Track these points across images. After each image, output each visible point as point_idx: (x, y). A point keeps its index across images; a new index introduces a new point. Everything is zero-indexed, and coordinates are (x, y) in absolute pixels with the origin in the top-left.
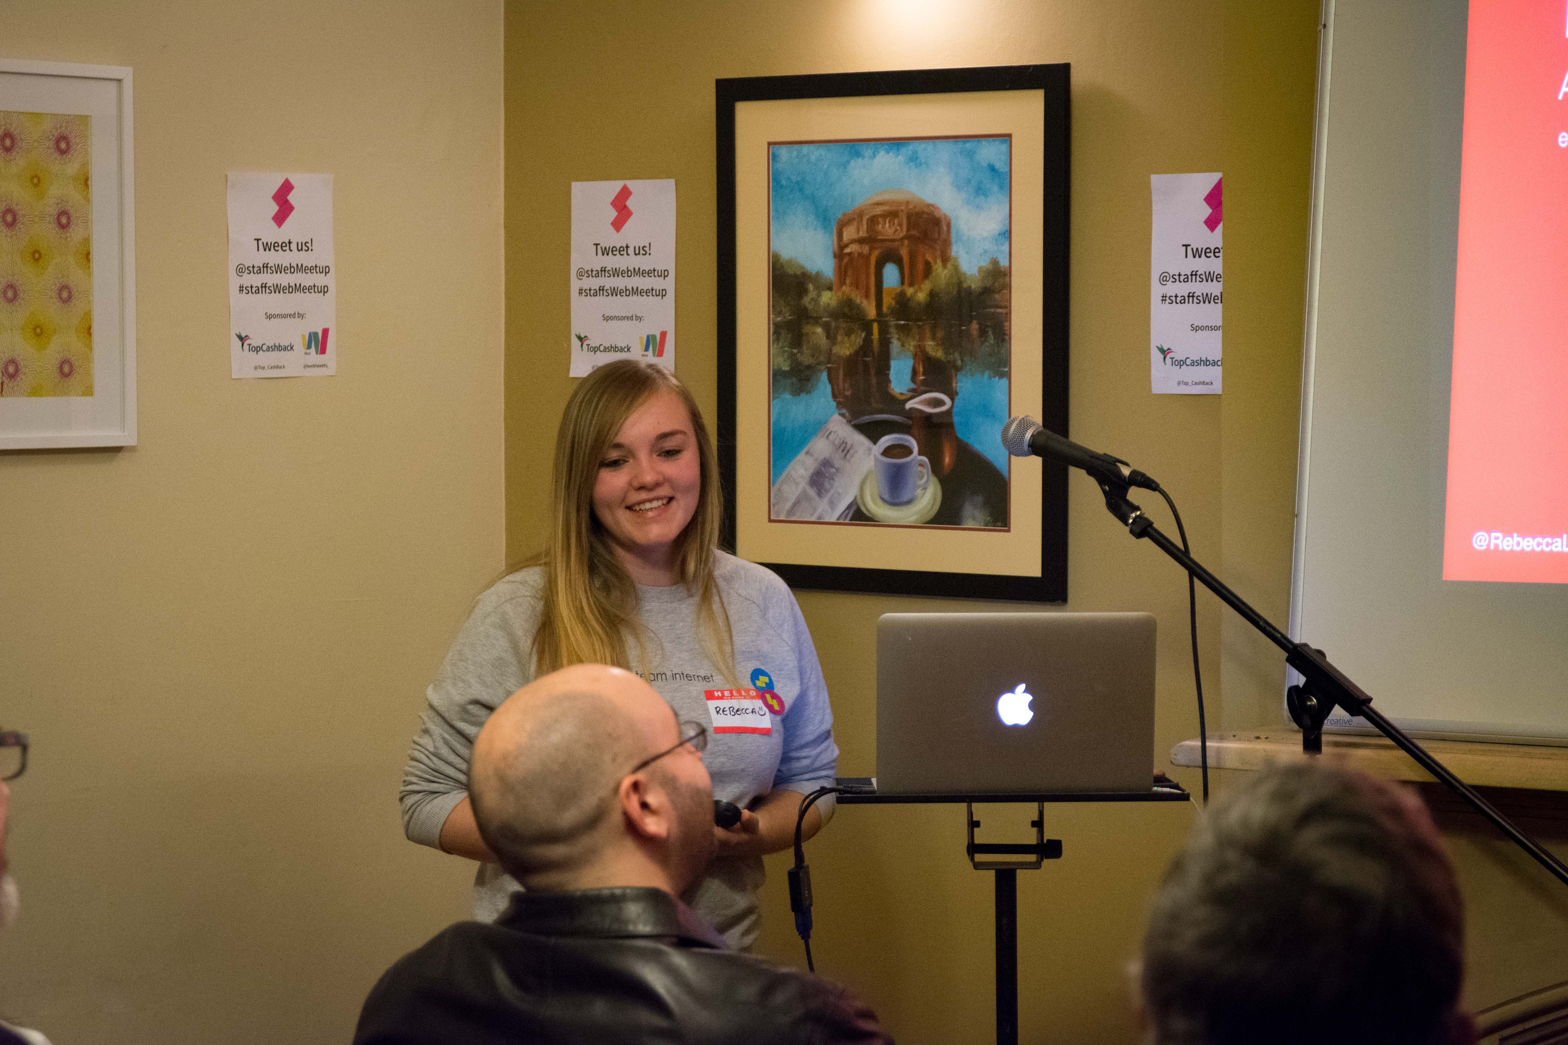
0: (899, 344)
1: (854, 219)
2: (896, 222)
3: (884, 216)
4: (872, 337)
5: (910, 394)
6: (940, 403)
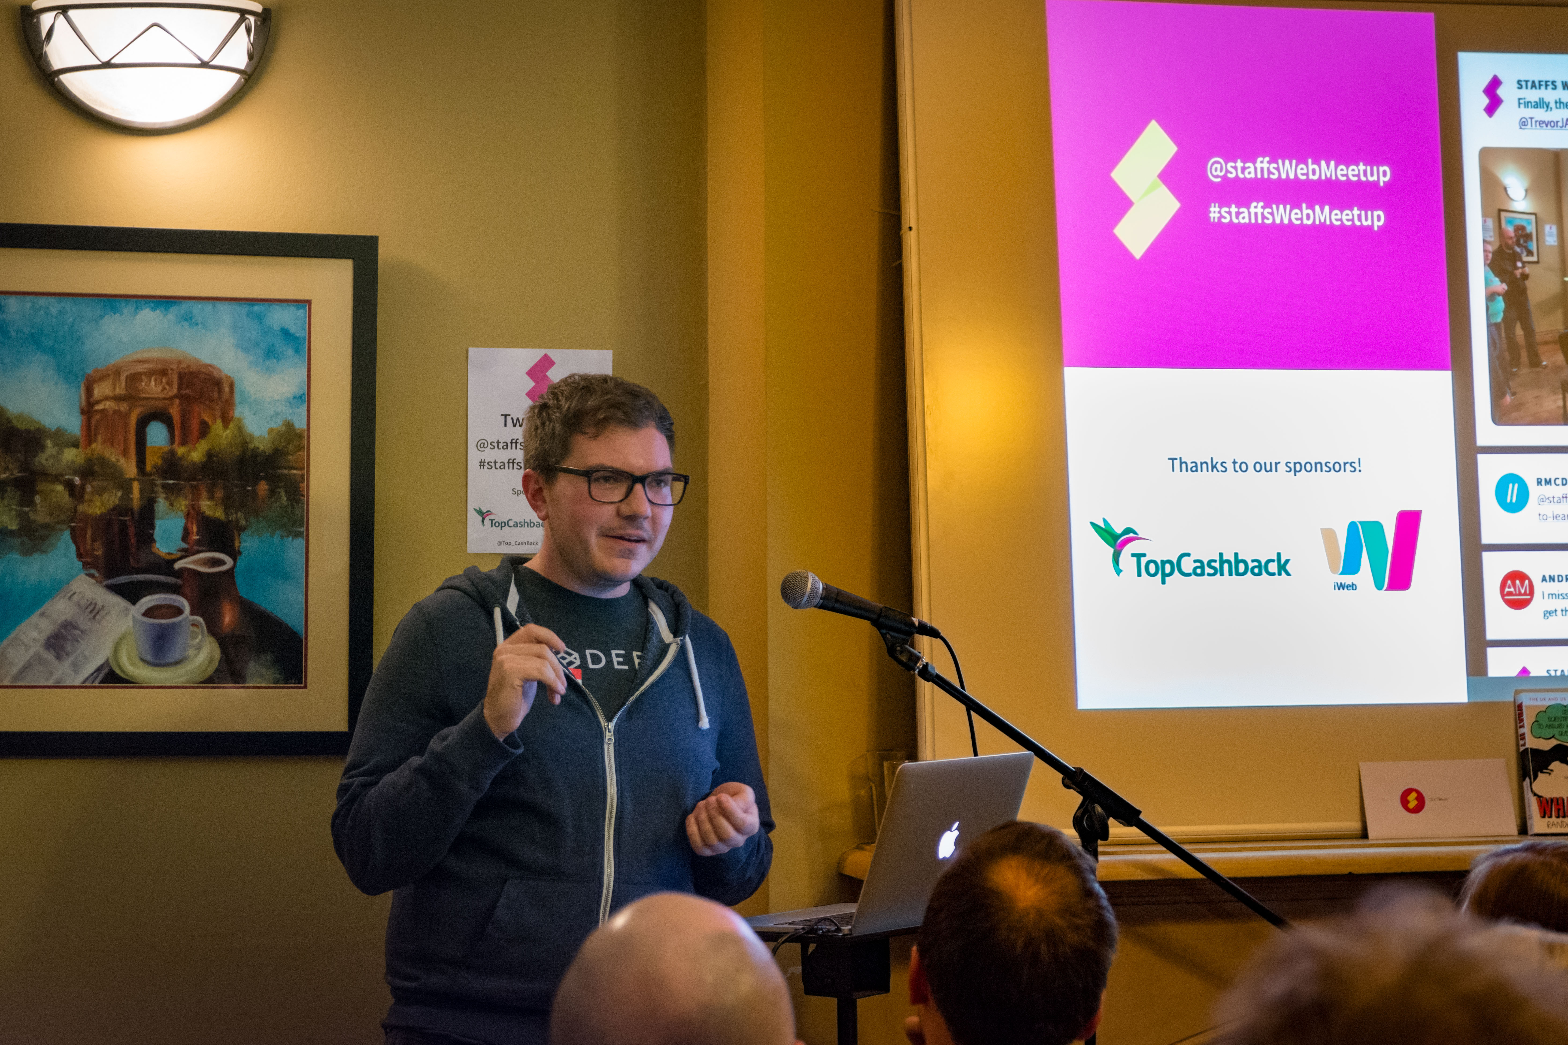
0: (167, 503)
1: (108, 375)
2: (164, 380)
3: (150, 374)
4: (131, 496)
5: (180, 554)
6: (219, 562)
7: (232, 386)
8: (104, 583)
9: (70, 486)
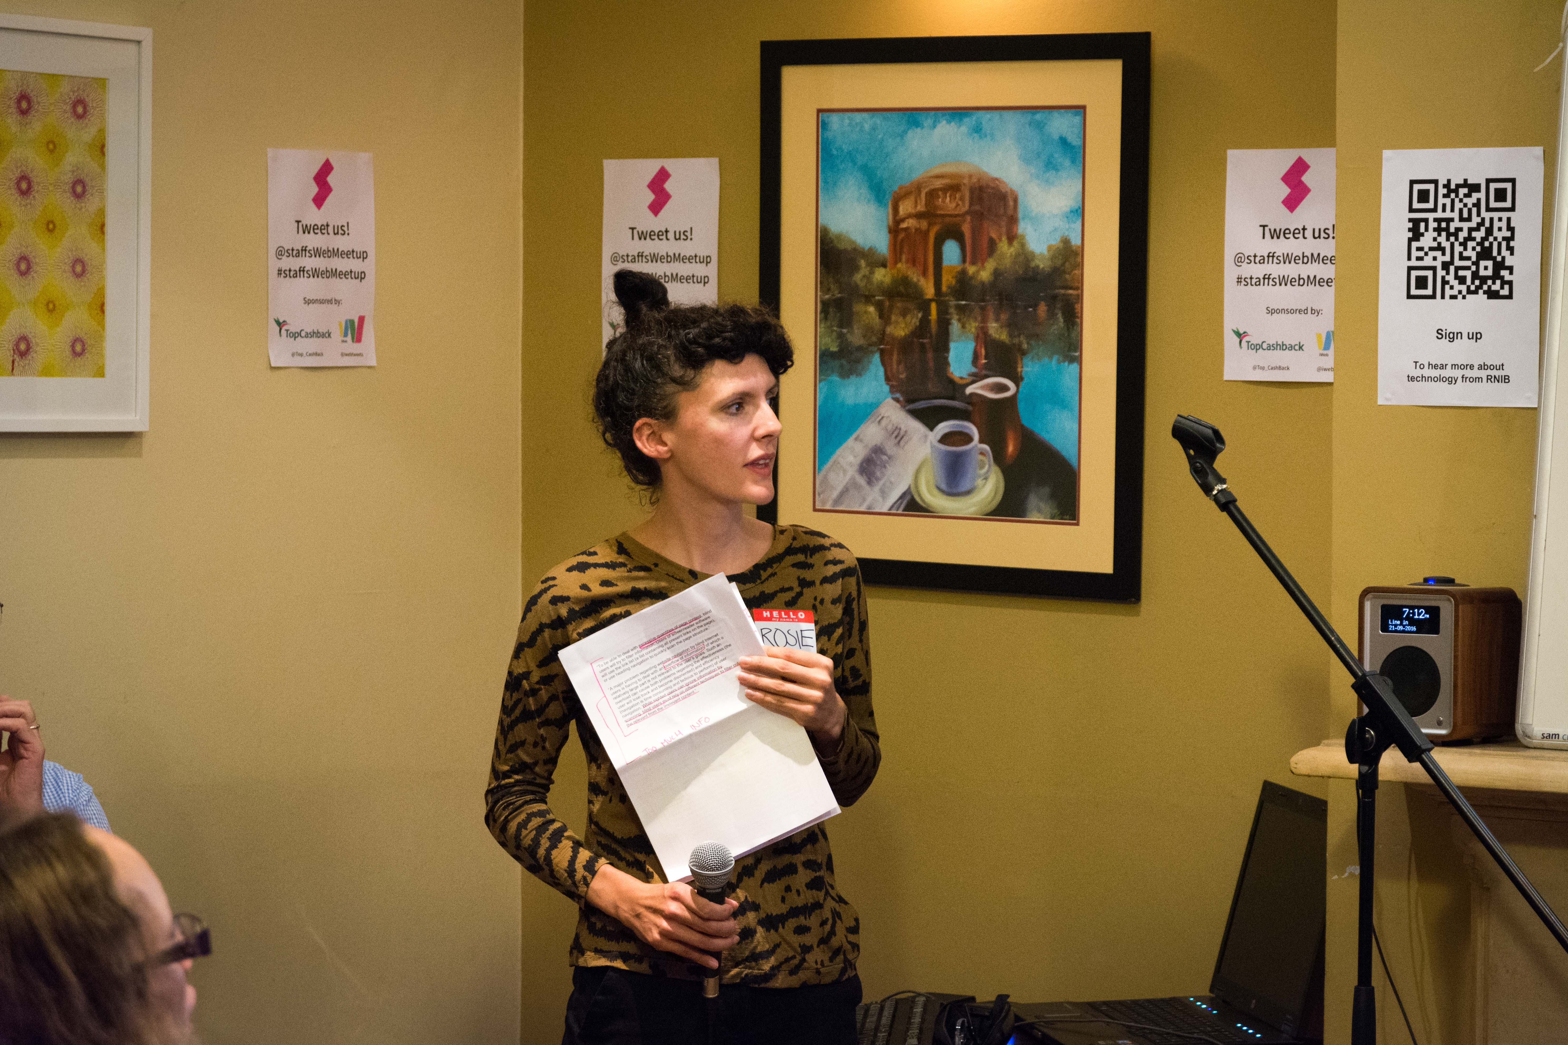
0: (960, 325)
1: (911, 192)
2: (958, 196)
3: (946, 189)
4: (930, 318)
5: (971, 379)
6: (1005, 388)
7: (1016, 201)
8: (907, 408)
9: (879, 306)
